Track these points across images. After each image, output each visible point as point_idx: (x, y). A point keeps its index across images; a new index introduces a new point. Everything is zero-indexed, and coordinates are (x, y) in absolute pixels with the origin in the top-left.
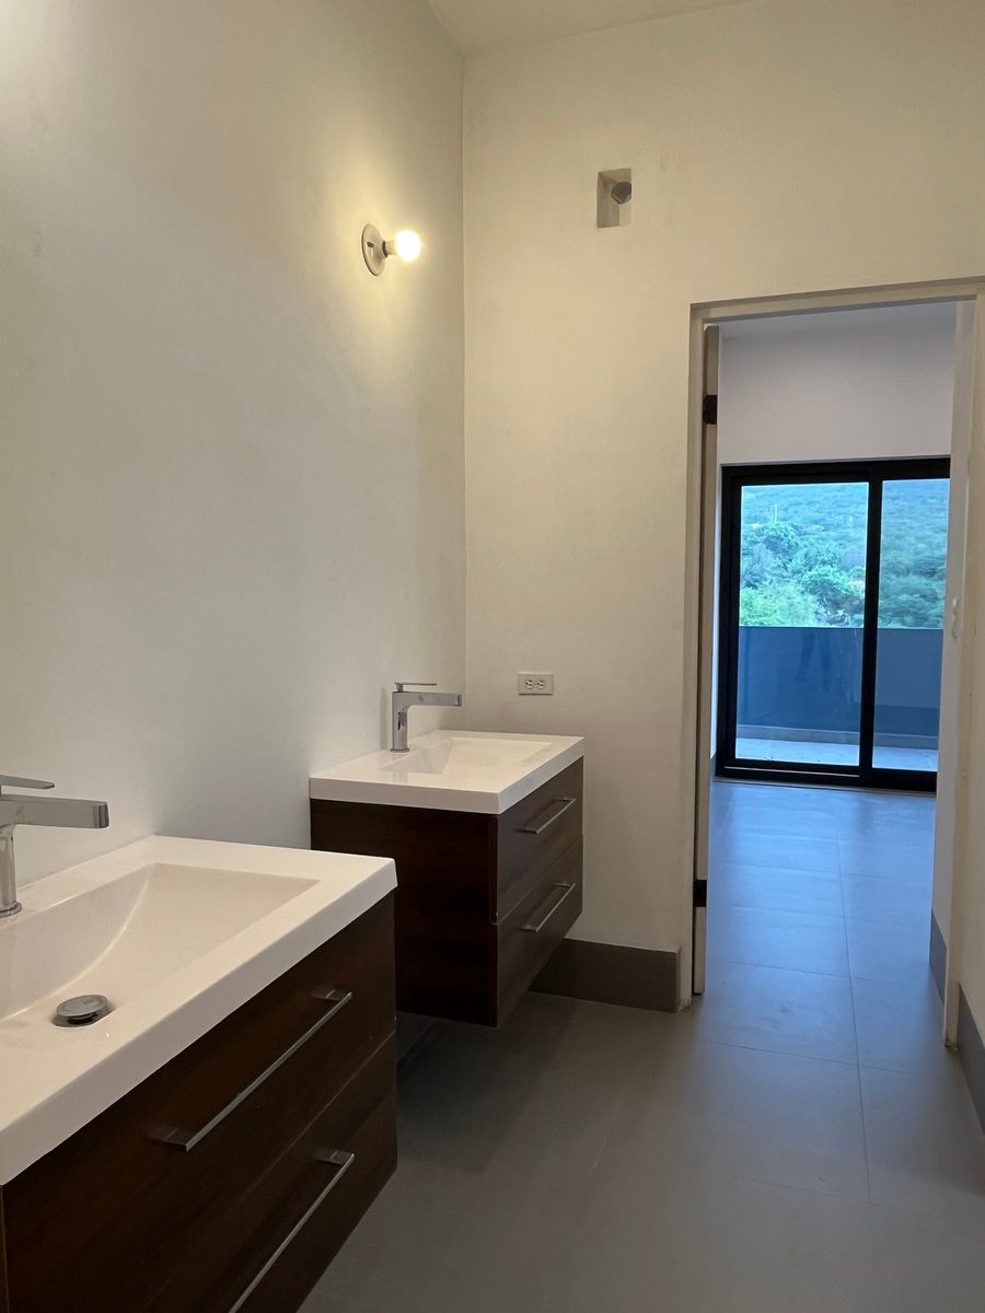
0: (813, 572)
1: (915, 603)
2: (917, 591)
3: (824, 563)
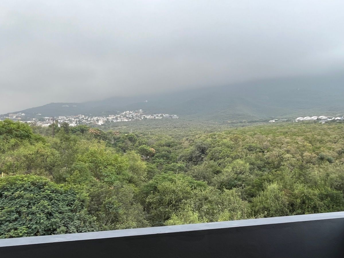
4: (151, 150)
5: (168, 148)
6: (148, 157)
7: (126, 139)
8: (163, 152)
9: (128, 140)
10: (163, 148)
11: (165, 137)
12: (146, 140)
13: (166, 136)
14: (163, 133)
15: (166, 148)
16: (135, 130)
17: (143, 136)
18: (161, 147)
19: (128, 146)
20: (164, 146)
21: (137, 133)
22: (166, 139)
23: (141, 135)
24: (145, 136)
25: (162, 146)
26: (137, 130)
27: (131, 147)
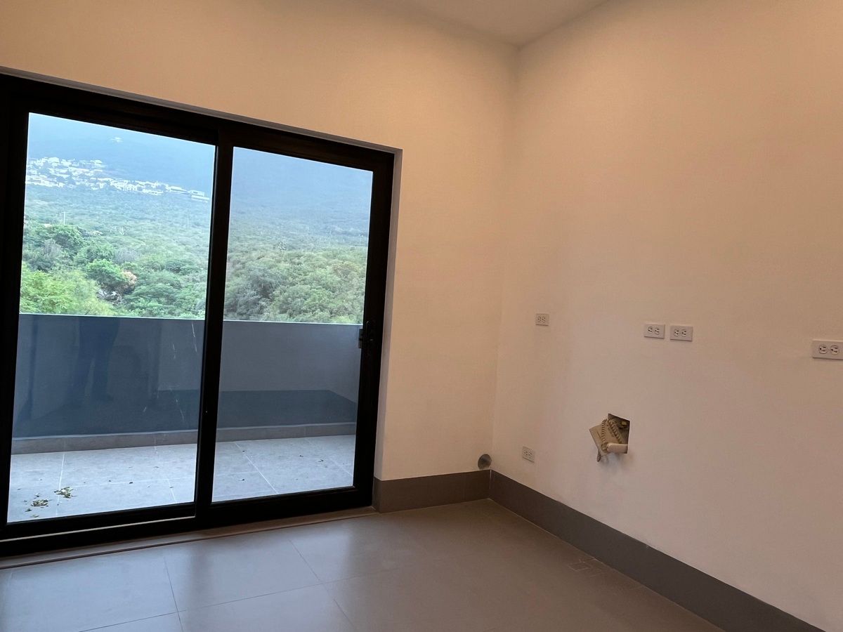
0: (93, 264)
1: (168, 289)
2: (169, 281)
3: (102, 257)
4: (123, 277)
5: (172, 274)
6: (114, 293)
7: (47, 238)
8: (160, 285)
9: (55, 241)
10: (159, 274)
11: (169, 248)
12: (110, 247)
13: (169, 245)
14: (160, 235)
15: (168, 275)
16: (77, 218)
17: (102, 237)
18: (153, 271)
19: (52, 259)
20: (163, 269)
21: (82, 226)
22: (170, 252)
23: (95, 232)
24: (108, 238)
25: (156, 269)
26: (82, 217)
27: (63, 263)
